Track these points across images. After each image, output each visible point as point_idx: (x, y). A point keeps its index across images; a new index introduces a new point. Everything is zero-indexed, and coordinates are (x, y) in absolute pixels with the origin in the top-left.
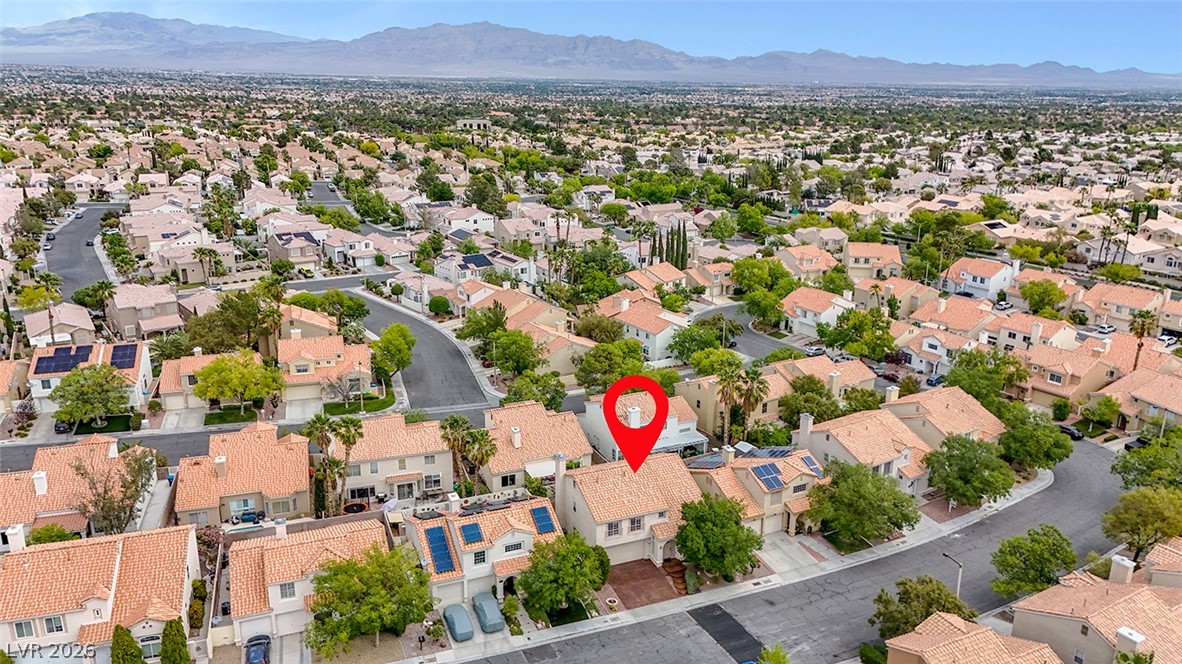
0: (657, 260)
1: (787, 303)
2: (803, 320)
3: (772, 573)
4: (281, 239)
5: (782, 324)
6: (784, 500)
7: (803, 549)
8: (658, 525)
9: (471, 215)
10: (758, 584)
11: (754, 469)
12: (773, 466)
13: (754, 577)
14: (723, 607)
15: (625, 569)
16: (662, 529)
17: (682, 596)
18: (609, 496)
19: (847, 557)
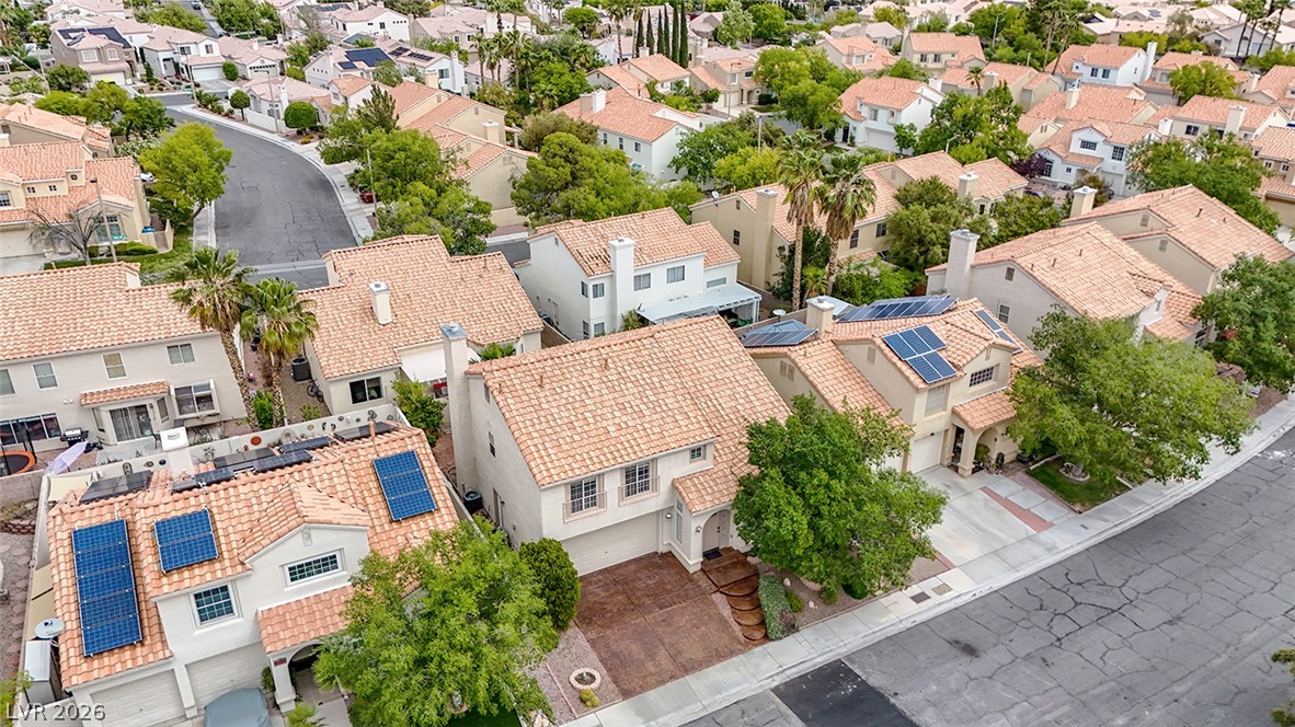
0: (644, 52)
1: (847, 99)
2: (871, 124)
3: (947, 566)
4: (66, 37)
5: (839, 134)
6: (953, 402)
8: (690, 477)
9: (376, 15)
10: (924, 596)
11: (888, 342)
12: (925, 331)
13: (911, 581)
14: (857, 671)
15: (616, 583)
16: (700, 487)
17: (756, 646)
18: (573, 418)
19: (1089, 516)
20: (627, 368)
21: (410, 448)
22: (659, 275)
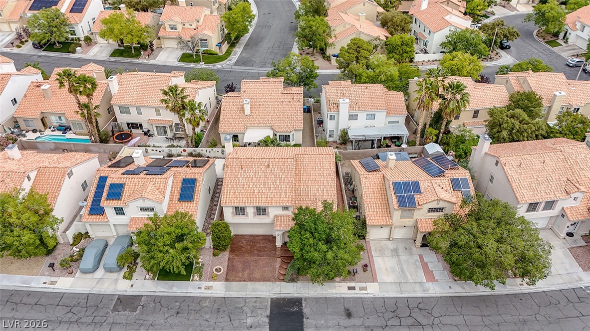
1: (570, 18)
3: (374, 281)
6: (415, 217)
7: (419, 264)
8: (281, 216)
10: (353, 288)
11: (395, 184)
12: (418, 184)
13: (354, 281)
14: (303, 305)
15: (252, 241)
16: (283, 220)
17: (279, 281)
18: (245, 183)
19: (458, 284)
20: (276, 169)
21: (196, 177)
22: (362, 116)
